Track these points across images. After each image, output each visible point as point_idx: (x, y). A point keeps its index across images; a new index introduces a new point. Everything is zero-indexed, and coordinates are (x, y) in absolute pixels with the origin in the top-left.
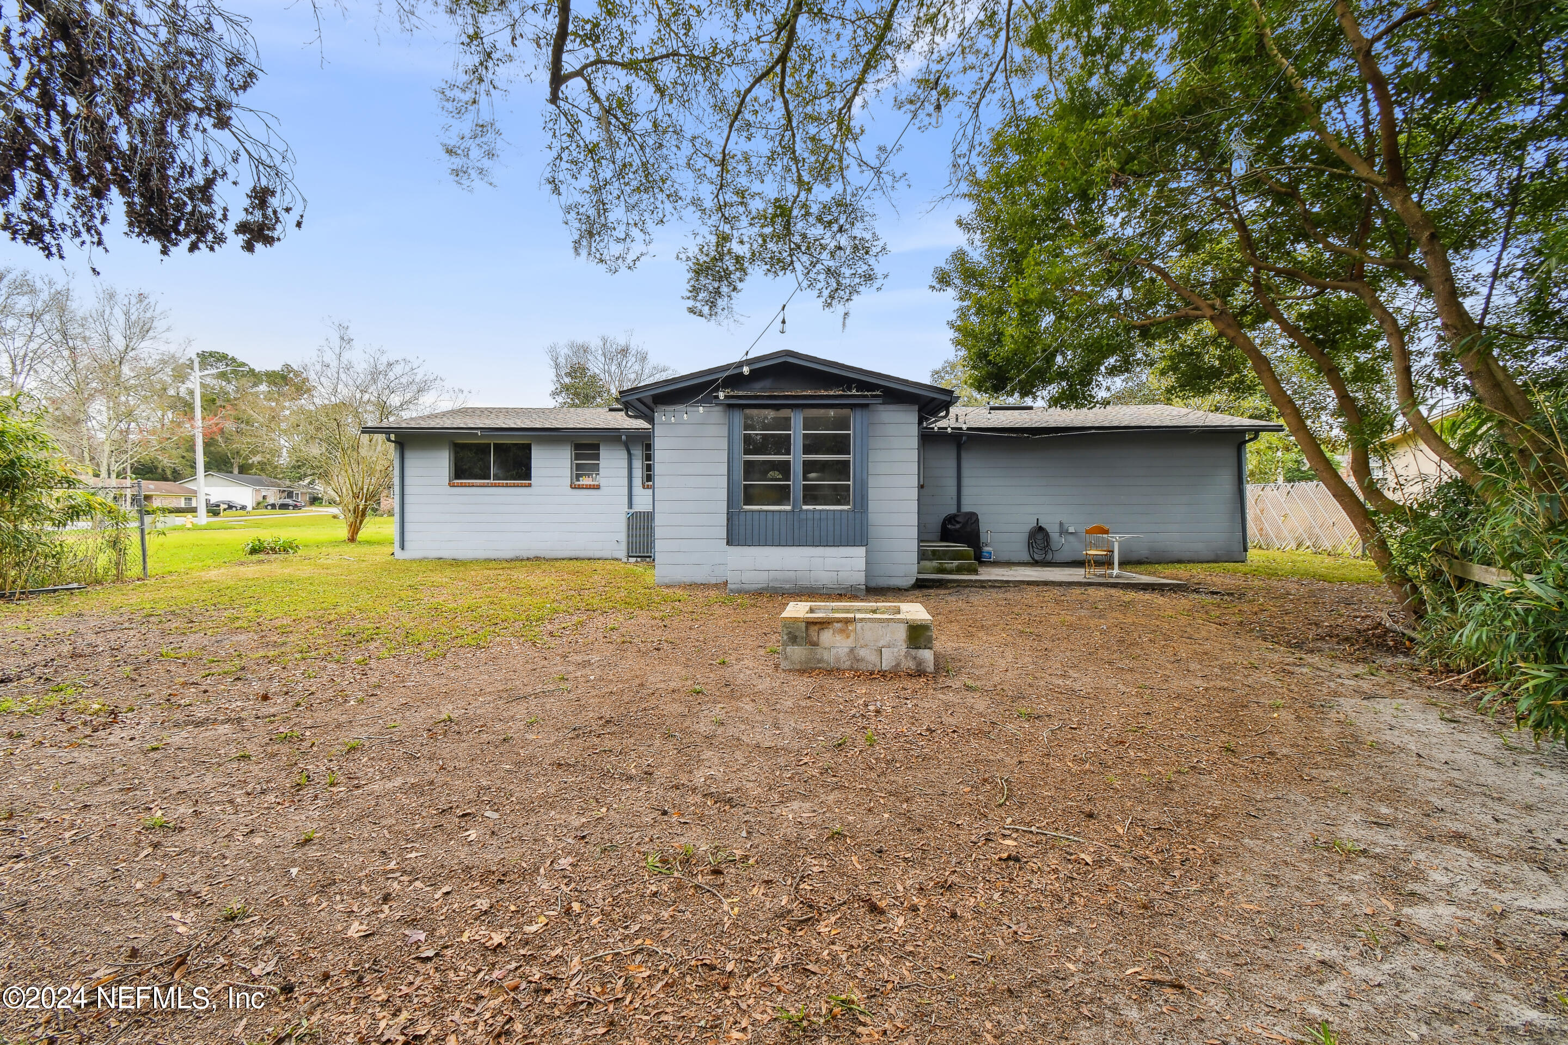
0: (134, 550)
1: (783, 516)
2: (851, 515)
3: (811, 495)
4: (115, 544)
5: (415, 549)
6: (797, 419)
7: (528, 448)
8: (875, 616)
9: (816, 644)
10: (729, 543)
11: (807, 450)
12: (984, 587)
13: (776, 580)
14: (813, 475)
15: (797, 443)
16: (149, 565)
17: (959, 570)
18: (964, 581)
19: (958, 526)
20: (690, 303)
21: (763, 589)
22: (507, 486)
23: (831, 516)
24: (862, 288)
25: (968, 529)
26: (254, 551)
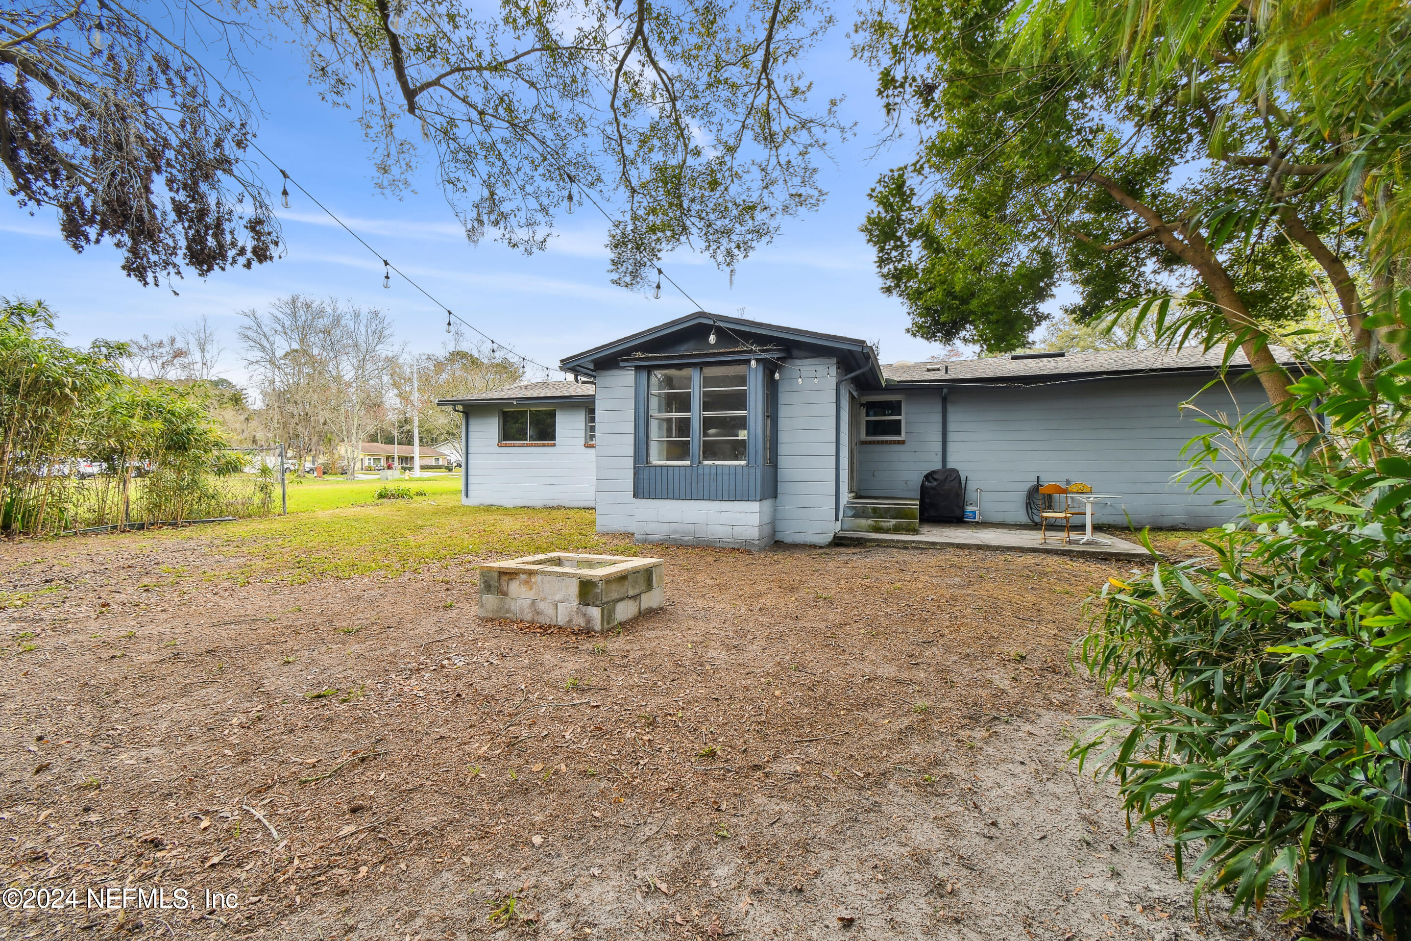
0: (277, 492)
1: (683, 471)
2: (745, 470)
3: (710, 450)
4: (263, 488)
5: (477, 497)
6: (696, 377)
7: (552, 415)
8: (557, 569)
9: (505, 594)
10: (636, 495)
11: (706, 406)
12: (906, 548)
13: (676, 532)
14: (712, 431)
15: (696, 402)
16: (288, 503)
17: (896, 529)
18: (885, 541)
19: (935, 483)
20: (615, 276)
21: (664, 540)
22: (538, 446)
23: (726, 471)
24: (754, 244)
25: (947, 487)
26: (381, 496)
